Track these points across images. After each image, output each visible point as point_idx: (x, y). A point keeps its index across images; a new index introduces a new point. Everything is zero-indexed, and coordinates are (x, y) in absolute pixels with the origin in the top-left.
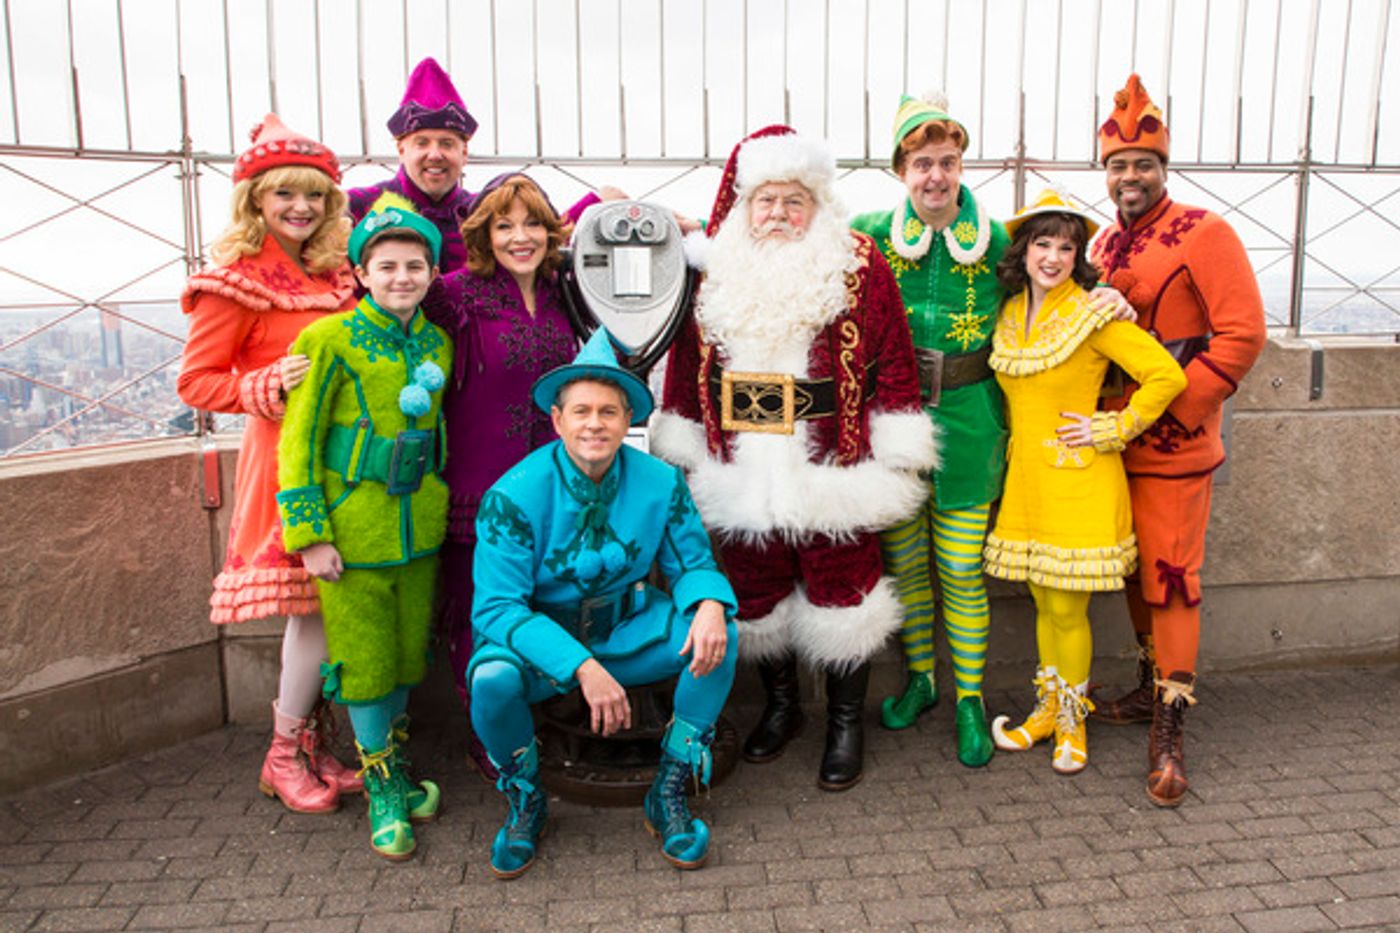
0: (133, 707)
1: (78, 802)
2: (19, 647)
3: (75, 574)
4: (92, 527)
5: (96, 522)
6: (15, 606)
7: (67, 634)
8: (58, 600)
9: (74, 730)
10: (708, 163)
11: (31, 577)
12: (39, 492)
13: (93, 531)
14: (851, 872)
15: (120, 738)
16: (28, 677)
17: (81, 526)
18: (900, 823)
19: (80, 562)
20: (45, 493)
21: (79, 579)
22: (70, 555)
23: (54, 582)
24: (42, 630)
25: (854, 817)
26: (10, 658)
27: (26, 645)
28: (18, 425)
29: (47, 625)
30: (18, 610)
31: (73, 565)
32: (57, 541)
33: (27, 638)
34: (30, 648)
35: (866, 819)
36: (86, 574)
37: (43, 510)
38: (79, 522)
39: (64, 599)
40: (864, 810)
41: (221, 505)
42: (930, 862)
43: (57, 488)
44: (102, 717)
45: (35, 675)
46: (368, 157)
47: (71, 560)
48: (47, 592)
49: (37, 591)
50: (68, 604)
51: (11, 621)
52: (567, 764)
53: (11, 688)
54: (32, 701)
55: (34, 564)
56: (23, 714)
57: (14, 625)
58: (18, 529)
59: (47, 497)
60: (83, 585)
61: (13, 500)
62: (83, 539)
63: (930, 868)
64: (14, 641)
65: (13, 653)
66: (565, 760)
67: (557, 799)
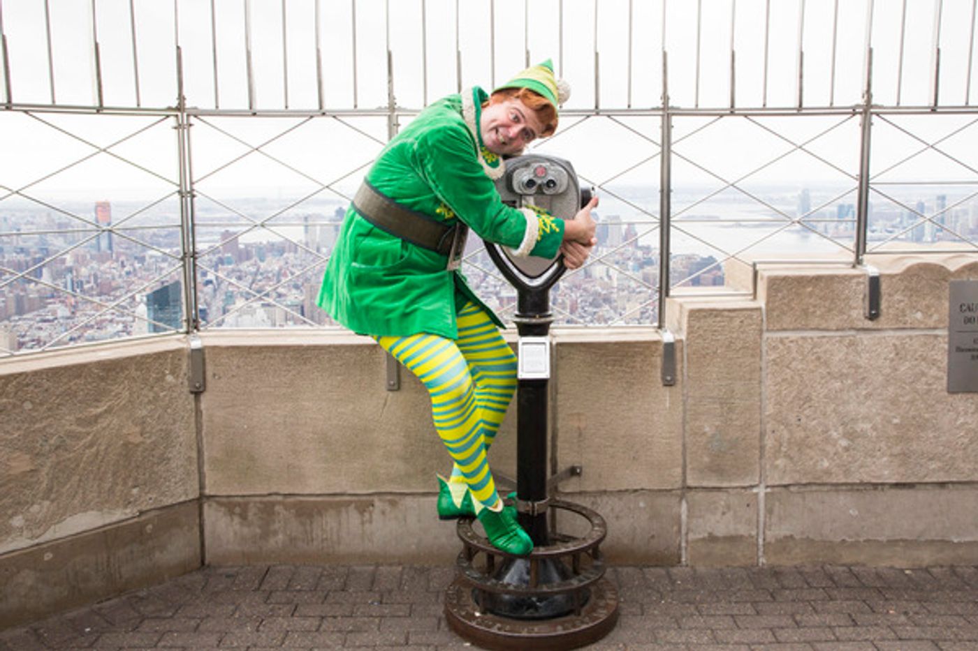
0: (132, 552)
1: (88, 630)
2: (47, 503)
3: (91, 445)
4: (105, 408)
5: (108, 404)
6: (45, 470)
7: (84, 493)
8: (78, 465)
9: (86, 570)
10: (597, 114)
11: (58, 448)
12: (65, 380)
13: (106, 411)
15: (121, 577)
16: (53, 527)
17: (97, 407)
19: (95, 435)
20: (70, 381)
21: (94, 449)
22: (89, 429)
23: (75, 451)
24: (64, 490)
26: (40, 511)
27: (53, 501)
28: (31, 296)
29: (68, 486)
30: (47, 474)
31: (90, 438)
32: (78, 419)
33: (53, 496)
34: (55, 504)
36: (100, 444)
37: (68, 395)
38: (95, 404)
39: (82, 465)
41: (204, 390)
43: (79, 376)
44: (109, 558)
45: (57, 526)
46: (323, 111)
47: (88, 434)
48: (69, 459)
49: (62, 459)
50: (84, 469)
51: (42, 482)
52: (477, 614)
53: (40, 536)
54: (55, 546)
55: (60, 437)
56: (48, 556)
57: (44, 485)
58: (49, 409)
59: (72, 384)
60: (98, 451)
61: (46, 386)
62: (97, 418)
64: (44, 498)
65: (42, 507)
66: (475, 610)
67: (468, 644)
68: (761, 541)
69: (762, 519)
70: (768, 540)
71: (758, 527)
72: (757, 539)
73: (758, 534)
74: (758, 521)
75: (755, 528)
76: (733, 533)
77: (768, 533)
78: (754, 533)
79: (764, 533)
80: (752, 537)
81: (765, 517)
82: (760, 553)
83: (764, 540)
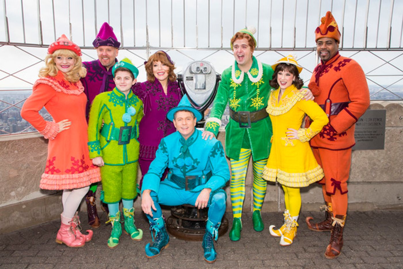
0: (54, 206)
1: (38, 233)
2: (23, 188)
3: (39, 167)
4: (44, 154)
5: (45, 153)
6: (23, 175)
7: (37, 184)
8: (34, 174)
9: (38, 212)
11: (27, 168)
12: (30, 143)
13: (44, 155)
14: (264, 265)
15: (50, 215)
16: (25, 196)
17: (41, 153)
18: (278, 251)
20: (31, 144)
21: (40, 169)
22: (38, 162)
23: (33, 169)
24: (30, 183)
25: (264, 248)
26: (21, 190)
27: (25, 187)
28: (19, 126)
29: (31, 182)
30: (23, 177)
31: (39, 164)
32: (34, 157)
33: (25, 185)
34: (27, 188)
35: (268, 249)
36: (42, 167)
37: (31, 148)
38: (41, 152)
39: (36, 174)
40: (267, 246)
42: (288, 263)
43: (35, 142)
44: (46, 208)
45: (27, 196)
47: (38, 163)
48: (31, 172)
49: (29, 172)
50: (37, 176)
51: (22, 180)
52: (178, 227)
53: (21, 199)
54: (26, 203)
55: (28, 164)
56: (24, 207)
57: (22, 181)
58: (24, 153)
59: (32, 144)
60: (42, 169)
61: (22, 145)
62: (41, 157)
63: (288, 265)
64: (22, 186)
65: (22, 189)
66: (177, 226)
67: (175, 238)
68: (279, 203)
69: (280, 195)
70: (282, 202)
71: (278, 198)
72: (278, 203)
73: (278, 200)
74: (278, 196)
75: (277, 198)
76: (269, 200)
77: (282, 200)
78: (277, 200)
79: (280, 200)
80: (276, 202)
81: (281, 194)
82: (279, 207)
83: (280, 202)
